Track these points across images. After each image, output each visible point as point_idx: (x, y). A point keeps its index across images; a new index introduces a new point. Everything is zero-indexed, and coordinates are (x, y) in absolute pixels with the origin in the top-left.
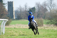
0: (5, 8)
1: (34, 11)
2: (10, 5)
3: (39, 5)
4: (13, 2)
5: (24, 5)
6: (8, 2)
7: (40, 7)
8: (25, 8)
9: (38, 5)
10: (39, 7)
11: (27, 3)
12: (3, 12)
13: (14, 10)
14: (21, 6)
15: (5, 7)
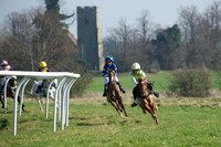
0: (66, 31)
1: (175, 39)
2: (87, 22)
3: (194, 18)
4: (95, 8)
5: (138, 19)
6: (79, 8)
7: (196, 23)
8: (141, 28)
9: (189, 16)
10: (192, 26)
11: (147, 13)
12: (58, 46)
13: (100, 40)
14: (127, 25)
15: (67, 26)
